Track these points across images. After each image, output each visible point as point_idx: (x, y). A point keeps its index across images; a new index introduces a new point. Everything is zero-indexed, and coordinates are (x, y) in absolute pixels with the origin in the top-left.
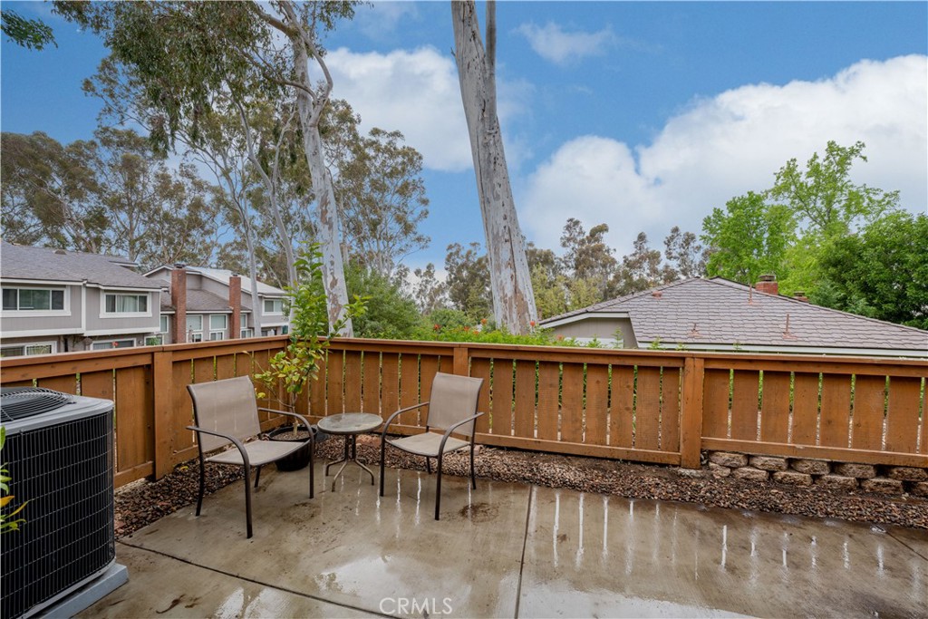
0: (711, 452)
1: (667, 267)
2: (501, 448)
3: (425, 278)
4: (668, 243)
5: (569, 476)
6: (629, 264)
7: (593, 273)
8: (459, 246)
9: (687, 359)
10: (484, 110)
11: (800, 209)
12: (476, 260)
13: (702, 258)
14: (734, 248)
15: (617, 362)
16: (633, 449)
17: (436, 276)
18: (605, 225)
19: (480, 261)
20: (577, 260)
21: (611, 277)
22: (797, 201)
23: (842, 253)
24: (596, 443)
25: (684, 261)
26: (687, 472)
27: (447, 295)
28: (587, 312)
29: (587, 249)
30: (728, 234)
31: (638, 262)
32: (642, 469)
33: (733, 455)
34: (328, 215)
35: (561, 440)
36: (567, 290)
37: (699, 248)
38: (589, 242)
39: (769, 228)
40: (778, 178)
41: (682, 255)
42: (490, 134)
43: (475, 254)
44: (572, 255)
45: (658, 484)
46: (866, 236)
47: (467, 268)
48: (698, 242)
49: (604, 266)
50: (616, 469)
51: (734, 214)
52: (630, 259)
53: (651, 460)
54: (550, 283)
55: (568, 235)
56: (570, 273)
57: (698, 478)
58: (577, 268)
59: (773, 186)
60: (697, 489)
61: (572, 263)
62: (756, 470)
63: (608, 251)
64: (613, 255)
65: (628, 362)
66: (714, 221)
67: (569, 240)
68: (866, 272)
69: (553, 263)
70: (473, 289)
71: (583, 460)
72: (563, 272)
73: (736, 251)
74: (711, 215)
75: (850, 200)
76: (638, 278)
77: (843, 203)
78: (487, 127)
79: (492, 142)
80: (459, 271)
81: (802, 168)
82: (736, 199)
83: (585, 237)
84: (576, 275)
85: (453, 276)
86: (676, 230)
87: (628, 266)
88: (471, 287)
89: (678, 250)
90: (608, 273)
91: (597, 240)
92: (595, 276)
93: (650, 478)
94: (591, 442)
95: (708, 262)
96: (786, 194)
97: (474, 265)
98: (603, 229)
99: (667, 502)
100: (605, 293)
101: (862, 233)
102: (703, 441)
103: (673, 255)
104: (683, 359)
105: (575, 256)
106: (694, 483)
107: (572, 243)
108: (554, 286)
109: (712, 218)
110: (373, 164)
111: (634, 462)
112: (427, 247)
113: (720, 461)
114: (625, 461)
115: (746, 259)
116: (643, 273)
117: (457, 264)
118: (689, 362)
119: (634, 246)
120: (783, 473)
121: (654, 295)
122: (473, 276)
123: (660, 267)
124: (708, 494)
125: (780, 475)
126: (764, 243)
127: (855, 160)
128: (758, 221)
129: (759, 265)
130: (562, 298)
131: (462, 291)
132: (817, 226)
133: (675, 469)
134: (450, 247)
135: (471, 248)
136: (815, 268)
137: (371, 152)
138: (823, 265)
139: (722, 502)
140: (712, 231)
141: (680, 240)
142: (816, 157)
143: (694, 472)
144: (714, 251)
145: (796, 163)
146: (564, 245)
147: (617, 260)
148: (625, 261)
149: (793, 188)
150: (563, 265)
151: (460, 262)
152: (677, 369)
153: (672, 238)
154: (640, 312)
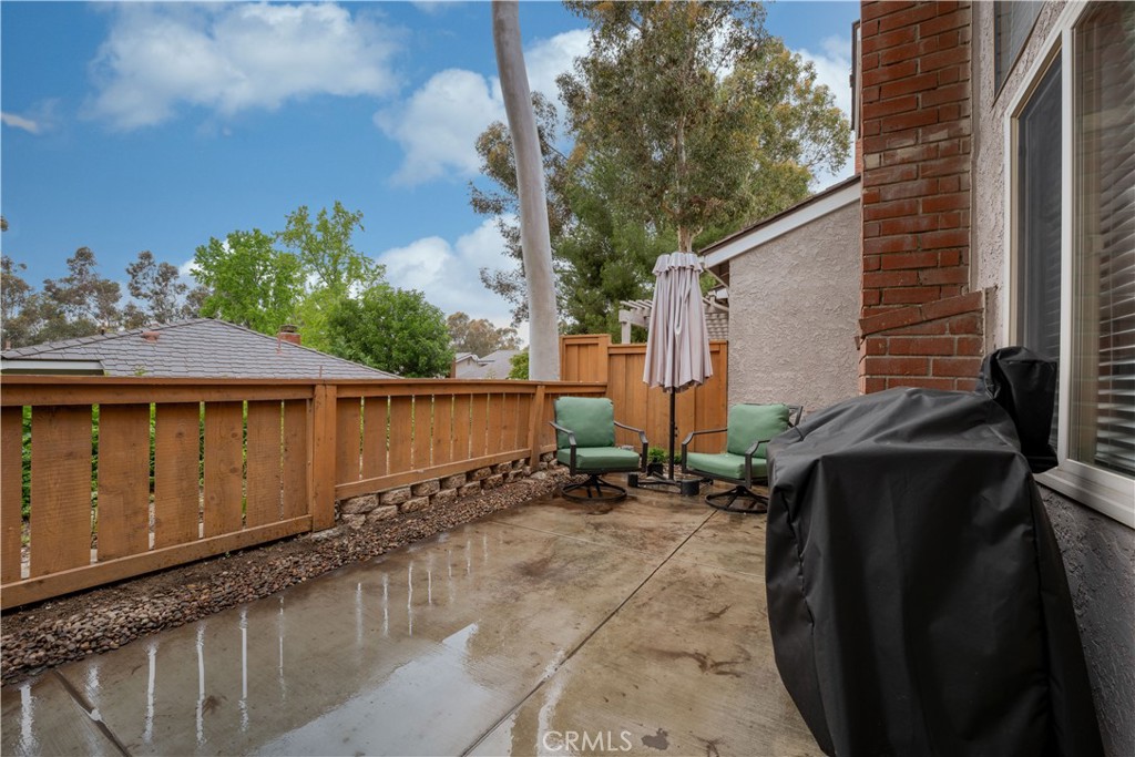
0: (344, 502)
1: (131, 307)
4: (133, 273)
5: (145, 613)
6: (58, 295)
9: (318, 388)
11: (309, 262)
13: (186, 302)
14: (237, 292)
15: (215, 397)
16: (244, 530)
22: (306, 252)
23: (347, 314)
24: (179, 542)
25: (159, 303)
26: (324, 535)
30: (230, 275)
31: (76, 292)
32: (262, 554)
33: (367, 498)
35: (100, 560)
37: (183, 287)
39: (277, 277)
40: (290, 222)
41: (156, 293)
45: (296, 562)
46: (364, 301)
50: (224, 570)
51: (237, 251)
52: (59, 285)
53: (273, 537)
57: (337, 537)
59: (285, 230)
60: (343, 549)
62: (389, 507)
65: (234, 396)
66: (211, 255)
68: (366, 333)
71: (155, 580)
73: (238, 298)
74: (206, 245)
75: (351, 264)
76: (75, 319)
77: (346, 265)
81: (313, 220)
82: (240, 233)
86: (147, 256)
87: (54, 297)
89: (152, 287)
93: (280, 560)
94: (171, 542)
96: (297, 242)
99: (319, 578)
101: (360, 298)
102: (336, 490)
103: (143, 291)
104: (312, 387)
106: (336, 544)
109: (208, 250)
111: (248, 549)
113: (355, 508)
114: (234, 553)
115: (251, 309)
116: (86, 312)
118: (320, 390)
119: (67, 266)
120: (410, 502)
121: (144, 337)
123: (120, 306)
124: (358, 549)
125: (407, 505)
126: (271, 293)
127: (355, 226)
128: (266, 266)
129: (266, 317)
132: (325, 284)
133: (306, 537)
136: (324, 325)
138: (331, 323)
139: (375, 550)
140: (208, 267)
141: (153, 272)
142: (324, 212)
143: (330, 532)
145: (308, 212)
148: (47, 289)
149: (304, 237)
152: (302, 402)
153: (140, 267)
154: (122, 359)
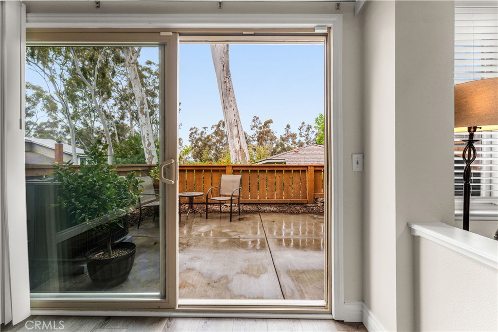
0: (317, 198)
1: (300, 141)
2: (246, 204)
4: (300, 129)
5: (272, 209)
6: (283, 139)
7: (266, 143)
8: (196, 128)
10: (224, 66)
12: (206, 136)
13: (315, 137)
15: (286, 169)
16: (292, 200)
18: (271, 120)
19: (208, 137)
20: (258, 137)
21: (274, 146)
25: (307, 138)
26: (310, 205)
27: (190, 155)
28: (267, 159)
29: (263, 132)
31: (287, 138)
32: (295, 205)
33: (323, 198)
34: (145, 110)
35: (268, 199)
37: (313, 132)
38: (264, 128)
41: (306, 135)
42: (227, 77)
43: (206, 133)
45: (301, 209)
47: (201, 140)
48: (313, 129)
49: (271, 140)
50: (287, 206)
52: (283, 136)
53: (298, 203)
55: (254, 125)
56: (255, 143)
58: (258, 141)
60: (313, 209)
61: (256, 139)
63: (273, 133)
64: (275, 134)
65: (290, 169)
66: (320, 120)
67: (254, 127)
70: (204, 152)
71: (276, 205)
72: (251, 143)
74: (318, 117)
76: (287, 146)
78: (225, 74)
79: (228, 81)
80: (197, 142)
83: (262, 126)
84: (258, 144)
85: (193, 145)
86: (303, 123)
87: (282, 140)
88: (203, 151)
89: (305, 133)
90: (273, 144)
91: (268, 127)
92: (267, 145)
93: (298, 207)
94: (278, 198)
95: (317, 138)
97: (205, 139)
98: (270, 122)
99: (303, 213)
100: (272, 153)
102: (314, 194)
103: (303, 135)
104: (307, 167)
105: (257, 135)
107: (255, 128)
109: (319, 118)
110: (147, 81)
111: (293, 204)
113: (320, 200)
114: (290, 204)
116: (289, 143)
117: (196, 138)
118: (309, 168)
119: (285, 130)
121: (295, 152)
122: (205, 145)
123: (297, 141)
124: (316, 210)
131: (199, 153)
133: (306, 205)
134: (192, 129)
135: (204, 130)
137: (145, 73)
140: (319, 124)
141: (305, 128)
143: (312, 205)
144: (320, 133)
146: (252, 130)
147: (277, 137)
148: (281, 138)
150: (251, 139)
151: (197, 137)
152: (305, 170)
153: (302, 127)
154: (290, 159)
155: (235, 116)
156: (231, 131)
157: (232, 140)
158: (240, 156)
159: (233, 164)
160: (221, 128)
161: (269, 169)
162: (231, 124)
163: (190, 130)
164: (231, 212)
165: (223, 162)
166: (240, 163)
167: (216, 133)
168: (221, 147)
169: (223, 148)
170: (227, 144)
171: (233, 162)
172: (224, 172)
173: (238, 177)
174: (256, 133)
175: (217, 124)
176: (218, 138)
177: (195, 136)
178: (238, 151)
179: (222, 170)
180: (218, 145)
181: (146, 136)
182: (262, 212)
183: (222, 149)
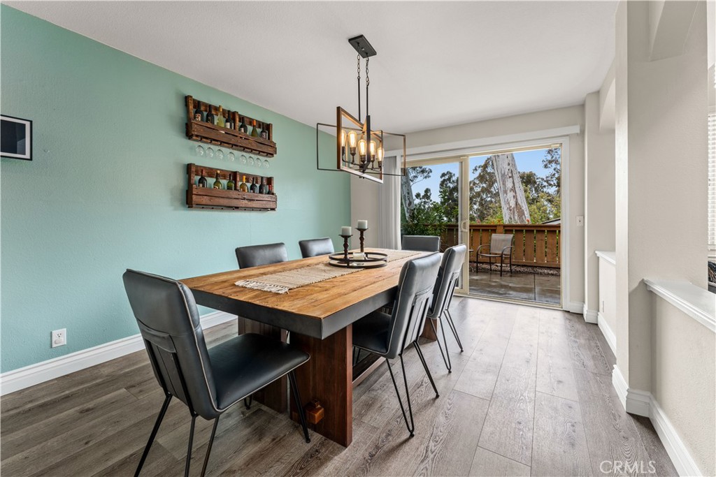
2: (519, 265)
3: (423, 200)
8: (451, 173)
17: (432, 198)
36: (549, 205)
44: (554, 175)
54: (533, 200)
55: (549, 158)
56: (552, 190)
58: (559, 186)
61: (554, 182)
67: (550, 162)
69: (535, 182)
72: (545, 190)
80: (451, 192)
84: (560, 191)
85: (446, 197)
107: (553, 165)
108: (537, 202)
112: (429, 177)
117: (450, 187)
130: (544, 211)
134: (443, 175)
146: (546, 166)
150: (545, 184)
151: (452, 186)
155: (509, 164)
156: (503, 184)
157: (505, 195)
158: (516, 214)
159: (507, 223)
160: (489, 170)
161: (548, 229)
162: (503, 175)
163: (441, 177)
164: (501, 271)
165: (493, 221)
166: (516, 221)
167: (481, 178)
168: (489, 199)
169: (493, 200)
170: (497, 194)
171: (506, 221)
172: (494, 231)
173: (510, 236)
174: (554, 172)
175: (483, 164)
176: (484, 185)
177: (449, 184)
178: (514, 208)
179: (493, 229)
180: (485, 196)
181: (407, 195)
182: (538, 274)
183: (491, 202)
